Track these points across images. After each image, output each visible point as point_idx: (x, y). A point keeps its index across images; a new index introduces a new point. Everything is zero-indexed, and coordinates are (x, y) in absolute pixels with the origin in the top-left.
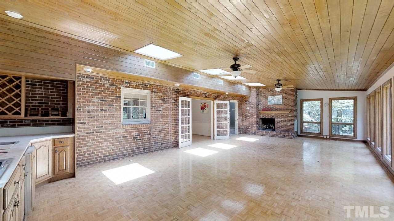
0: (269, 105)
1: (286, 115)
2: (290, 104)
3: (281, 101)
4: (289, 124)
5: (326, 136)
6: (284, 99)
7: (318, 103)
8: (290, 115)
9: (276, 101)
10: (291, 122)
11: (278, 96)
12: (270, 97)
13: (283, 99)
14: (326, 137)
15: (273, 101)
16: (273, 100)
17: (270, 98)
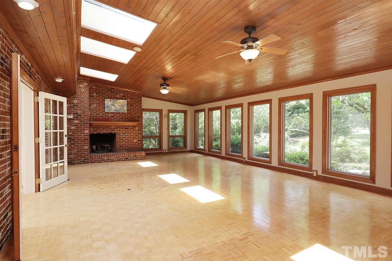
0: (106, 113)
1: (132, 128)
2: (137, 114)
3: (125, 108)
4: (136, 141)
5: (165, 150)
6: (129, 105)
7: (157, 114)
8: (137, 128)
9: (118, 107)
10: (138, 137)
11: (121, 101)
12: (108, 100)
13: (127, 105)
14: (166, 152)
15: (113, 107)
16: (113, 105)
17: (108, 102)
